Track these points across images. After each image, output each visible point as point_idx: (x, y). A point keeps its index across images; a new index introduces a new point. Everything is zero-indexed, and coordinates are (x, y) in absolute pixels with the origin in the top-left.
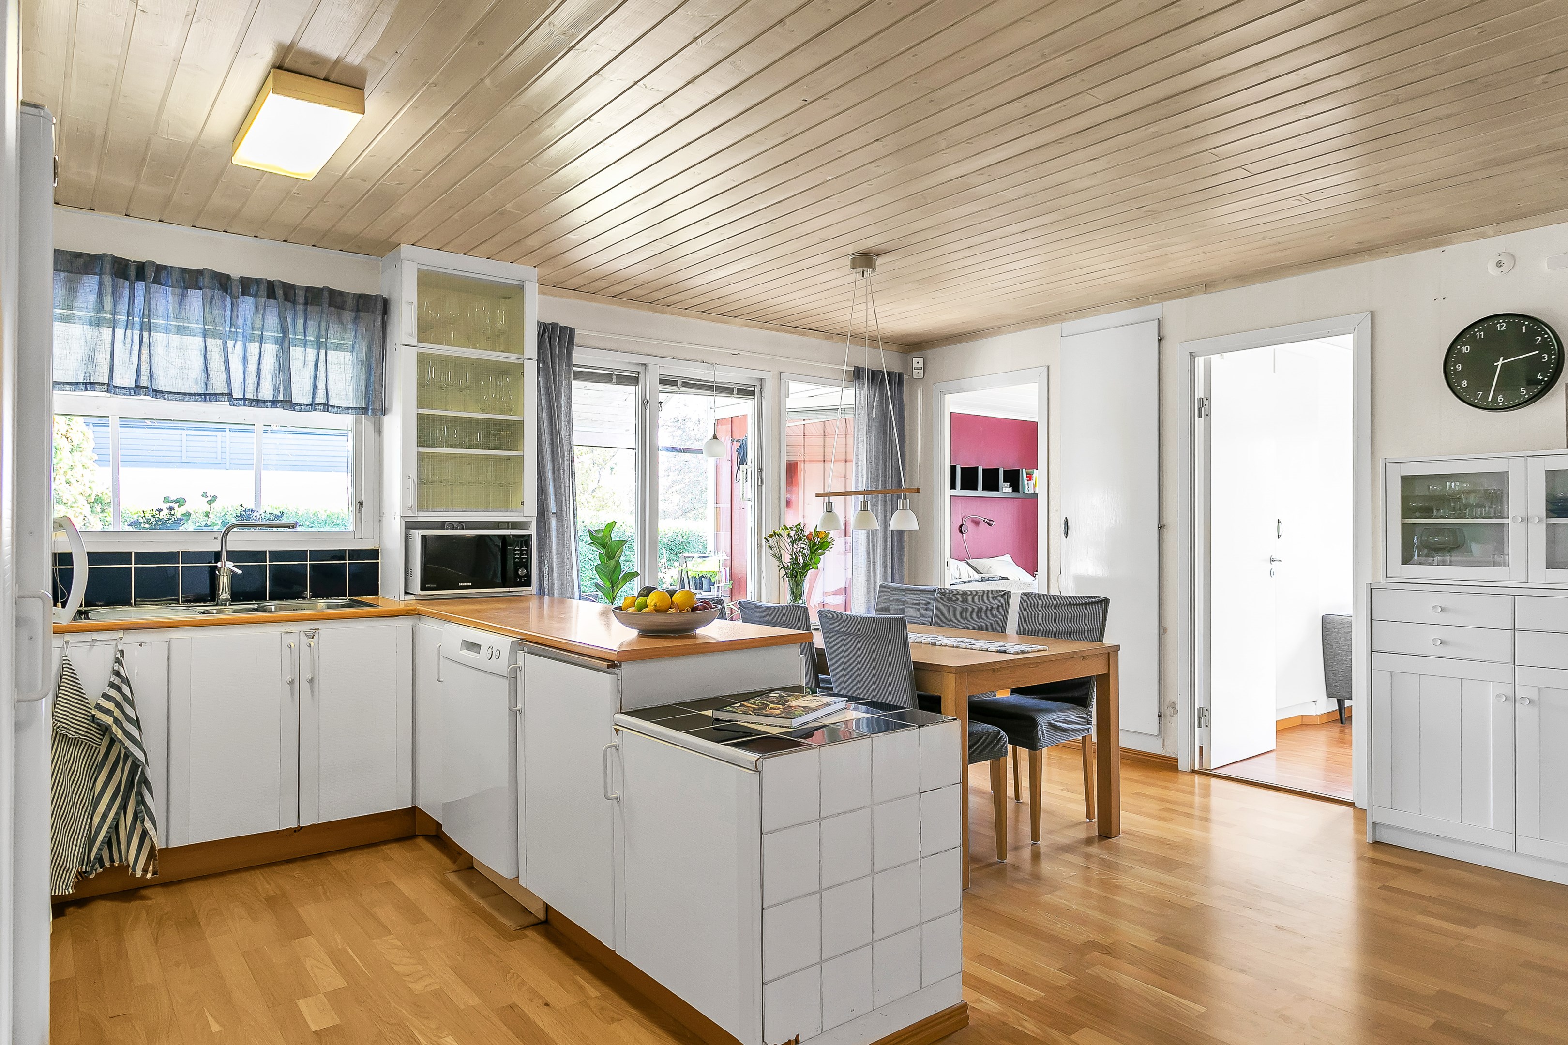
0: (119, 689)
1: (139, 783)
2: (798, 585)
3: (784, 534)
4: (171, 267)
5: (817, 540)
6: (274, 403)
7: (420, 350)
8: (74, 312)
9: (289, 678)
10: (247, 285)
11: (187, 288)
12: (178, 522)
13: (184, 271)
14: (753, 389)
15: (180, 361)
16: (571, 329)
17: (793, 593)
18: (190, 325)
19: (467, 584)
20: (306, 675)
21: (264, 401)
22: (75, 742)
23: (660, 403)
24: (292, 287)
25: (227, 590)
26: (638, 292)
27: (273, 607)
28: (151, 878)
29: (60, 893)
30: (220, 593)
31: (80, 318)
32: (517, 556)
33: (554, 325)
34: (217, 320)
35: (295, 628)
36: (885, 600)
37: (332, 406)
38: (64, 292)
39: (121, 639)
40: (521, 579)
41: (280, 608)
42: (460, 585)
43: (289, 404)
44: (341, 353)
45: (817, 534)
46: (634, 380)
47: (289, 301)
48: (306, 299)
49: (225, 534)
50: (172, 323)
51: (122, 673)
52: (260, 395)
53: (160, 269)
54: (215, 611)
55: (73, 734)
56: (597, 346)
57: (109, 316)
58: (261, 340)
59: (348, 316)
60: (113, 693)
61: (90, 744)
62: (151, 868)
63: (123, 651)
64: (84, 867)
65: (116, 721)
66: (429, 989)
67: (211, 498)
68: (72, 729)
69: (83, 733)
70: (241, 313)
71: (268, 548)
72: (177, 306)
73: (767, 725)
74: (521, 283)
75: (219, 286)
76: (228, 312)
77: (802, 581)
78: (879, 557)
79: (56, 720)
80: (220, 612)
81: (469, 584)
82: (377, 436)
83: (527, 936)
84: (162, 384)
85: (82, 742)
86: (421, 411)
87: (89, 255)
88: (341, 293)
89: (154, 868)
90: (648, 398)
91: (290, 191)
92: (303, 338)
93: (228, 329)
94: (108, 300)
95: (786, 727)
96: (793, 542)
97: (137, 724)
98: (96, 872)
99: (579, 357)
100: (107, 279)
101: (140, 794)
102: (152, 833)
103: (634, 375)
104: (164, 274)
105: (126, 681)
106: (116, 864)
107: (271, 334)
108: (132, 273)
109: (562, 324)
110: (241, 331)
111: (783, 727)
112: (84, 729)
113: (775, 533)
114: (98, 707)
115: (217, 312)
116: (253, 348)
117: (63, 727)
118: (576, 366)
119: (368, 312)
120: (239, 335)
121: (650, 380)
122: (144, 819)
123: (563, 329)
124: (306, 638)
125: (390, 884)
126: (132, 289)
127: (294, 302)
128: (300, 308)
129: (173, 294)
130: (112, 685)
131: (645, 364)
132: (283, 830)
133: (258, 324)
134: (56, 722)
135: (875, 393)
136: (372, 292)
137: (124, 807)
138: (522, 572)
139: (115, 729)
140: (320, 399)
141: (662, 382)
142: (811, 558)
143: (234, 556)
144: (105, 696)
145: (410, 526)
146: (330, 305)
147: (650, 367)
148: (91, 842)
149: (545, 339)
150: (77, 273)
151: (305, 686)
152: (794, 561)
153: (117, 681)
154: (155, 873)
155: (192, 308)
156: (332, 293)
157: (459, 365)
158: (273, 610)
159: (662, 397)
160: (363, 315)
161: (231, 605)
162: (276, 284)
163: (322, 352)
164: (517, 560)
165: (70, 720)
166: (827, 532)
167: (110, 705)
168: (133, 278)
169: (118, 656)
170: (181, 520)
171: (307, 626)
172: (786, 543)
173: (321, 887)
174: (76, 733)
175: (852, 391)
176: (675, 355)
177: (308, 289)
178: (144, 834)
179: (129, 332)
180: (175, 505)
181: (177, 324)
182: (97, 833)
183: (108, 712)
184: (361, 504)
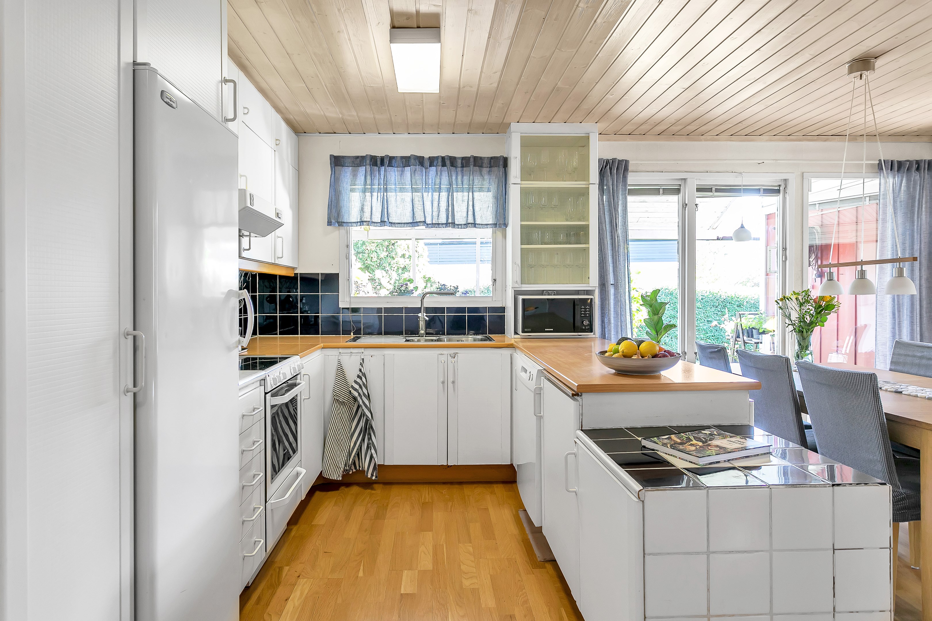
0: (361, 379)
1: (369, 429)
2: (804, 339)
3: (794, 297)
4: (396, 157)
5: (823, 304)
6: (447, 224)
7: (523, 186)
8: (356, 187)
9: (442, 380)
10: (432, 161)
11: (404, 167)
12: (411, 292)
13: (402, 158)
14: (778, 188)
15: (402, 206)
16: (626, 161)
17: (800, 344)
18: (406, 187)
19: (550, 330)
20: (451, 379)
21: (442, 224)
22: (343, 403)
23: (696, 205)
24: (455, 158)
25: (424, 329)
26: (675, 129)
27: (445, 339)
28: (374, 479)
29: (335, 479)
30: (420, 330)
31: (358, 189)
32: (583, 312)
33: (614, 160)
34: (418, 182)
35: (446, 352)
36: (899, 355)
37: (478, 224)
38: (351, 177)
39: (363, 353)
40: (585, 327)
41: (449, 339)
42: (546, 330)
43: (454, 225)
44: (482, 193)
45: (822, 298)
46: (677, 191)
47: (454, 167)
48: (462, 163)
49: (423, 298)
50: (397, 187)
51: (362, 371)
52: (439, 221)
53: (391, 159)
54: (416, 340)
55: (342, 399)
56: (647, 170)
57: (369, 187)
58: (440, 190)
59: (485, 170)
60: (358, 380)
61: (350, 406)
62: (375, 474)
63: (363, 359)
64: (347, 467)
65: (359, 394)
66: (472, 587)
67: (427, 279)
68: (342, 397)
69: (347, 400)
70: (430, 177)
71: (446, 306)
72: (399, 177)
73: (680, 458)
74: (587, 135)
75: (419, 164)
76: (424, 177)
77: (809, 336)
78: (905, 316)
79: (334, 392)
80: (419, 341)
81: (551, 330)
82: (504, 240)
83: (545, 568)
84: (393, 219)
85: (347, 404)
86: (523, 223)
87: (361, 156)
88: (481, 158)
89: (376, 474)
90: (687, 202)
91: (440, 103)
92: (461, 186)
93: (424, 186)
94: (369, 177)
95: (694, 463)
96: (801, 305)
97: (368, 397)
98: (352, 471)
99: (632, 179)
100: (368, 167)
101: (370, 434)
102: (375, 455)
103: (677, 187)
104: (394, 161)
105: (364, 375)
106: (361, 469)
107: (445, 187)
108: (379, 163)
109: (620, 158)
110: (431, 187)
111: (692, 462)
112: (347, 398)
113: (784, 297)
114: (352, 387)
115: (418, 177)
116: (436, 195)
117: (337, 395)
118: (630, 185)
119: (497, 167)
120: (430, 189)
121: (689, 189)
122: (371, 448)
123: (620, 162)
124: (451, 358)
125: (487, 509)
126: (379, 171)
127: (456, 167)
128: (459, 169)
129: (398, 171)
130: (359, 376)
131: (685, 179)
132: (439, 466)
133: (438, 181)
134: (334, 393)
135: (902, 180)
136: (498, 155)
137: (363, 440)
138: (586, 323)
139: (359, 399)
140: (471, 220)
141: (698, 190)
142: (817, 318)
143: (428, 310)
144: (356, 382)
145: (517, 293)
146: (475, 165)
147: (688, 180)
148: (350, 454)
149: (607, 170)
150: (357, 167)
151: (450, 385)
152: (802, 319)
153: (361, 375)
154: (376, 477)
155: (407, 177)
156: (475, 158)
157: (550, 192)
158: (446, 341)
159: (698, 201)
160: (493, 169)
161: (426, 337)
162: (446, 157)
163: (471, 194)
164: (583, 315)
165: (341, 392)
166: (832, 296)
167: (357, 387)
168: (379, 165)
169: (361, 361)
170: (412, 290)
171: (452, 351)
172: (793, 305)
173: (451, 503)
174: (343, 399)
175: (877, 181)
176: (708, 169)
177: (463, 158)
178: (371, 457)
179: (379, 194)
180: (409, 283)
181: (400, 187)
182: (352, 451)
183: (356, 390)
184: (495, 280)
